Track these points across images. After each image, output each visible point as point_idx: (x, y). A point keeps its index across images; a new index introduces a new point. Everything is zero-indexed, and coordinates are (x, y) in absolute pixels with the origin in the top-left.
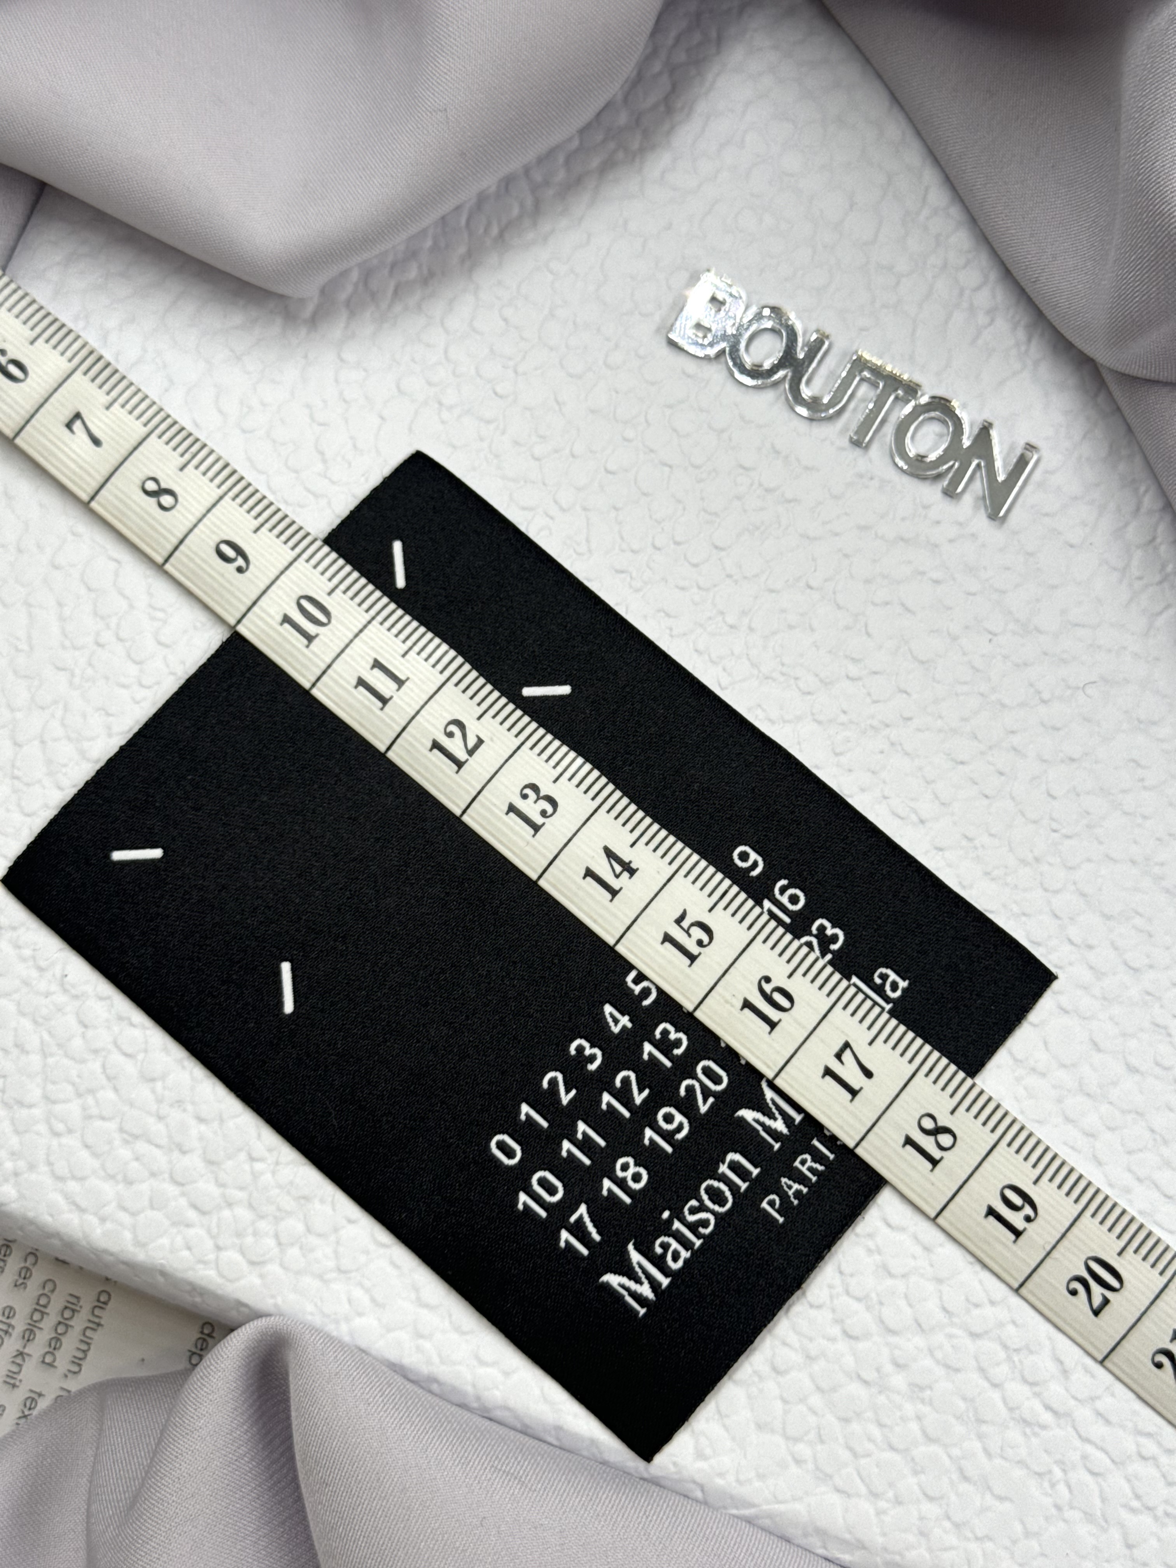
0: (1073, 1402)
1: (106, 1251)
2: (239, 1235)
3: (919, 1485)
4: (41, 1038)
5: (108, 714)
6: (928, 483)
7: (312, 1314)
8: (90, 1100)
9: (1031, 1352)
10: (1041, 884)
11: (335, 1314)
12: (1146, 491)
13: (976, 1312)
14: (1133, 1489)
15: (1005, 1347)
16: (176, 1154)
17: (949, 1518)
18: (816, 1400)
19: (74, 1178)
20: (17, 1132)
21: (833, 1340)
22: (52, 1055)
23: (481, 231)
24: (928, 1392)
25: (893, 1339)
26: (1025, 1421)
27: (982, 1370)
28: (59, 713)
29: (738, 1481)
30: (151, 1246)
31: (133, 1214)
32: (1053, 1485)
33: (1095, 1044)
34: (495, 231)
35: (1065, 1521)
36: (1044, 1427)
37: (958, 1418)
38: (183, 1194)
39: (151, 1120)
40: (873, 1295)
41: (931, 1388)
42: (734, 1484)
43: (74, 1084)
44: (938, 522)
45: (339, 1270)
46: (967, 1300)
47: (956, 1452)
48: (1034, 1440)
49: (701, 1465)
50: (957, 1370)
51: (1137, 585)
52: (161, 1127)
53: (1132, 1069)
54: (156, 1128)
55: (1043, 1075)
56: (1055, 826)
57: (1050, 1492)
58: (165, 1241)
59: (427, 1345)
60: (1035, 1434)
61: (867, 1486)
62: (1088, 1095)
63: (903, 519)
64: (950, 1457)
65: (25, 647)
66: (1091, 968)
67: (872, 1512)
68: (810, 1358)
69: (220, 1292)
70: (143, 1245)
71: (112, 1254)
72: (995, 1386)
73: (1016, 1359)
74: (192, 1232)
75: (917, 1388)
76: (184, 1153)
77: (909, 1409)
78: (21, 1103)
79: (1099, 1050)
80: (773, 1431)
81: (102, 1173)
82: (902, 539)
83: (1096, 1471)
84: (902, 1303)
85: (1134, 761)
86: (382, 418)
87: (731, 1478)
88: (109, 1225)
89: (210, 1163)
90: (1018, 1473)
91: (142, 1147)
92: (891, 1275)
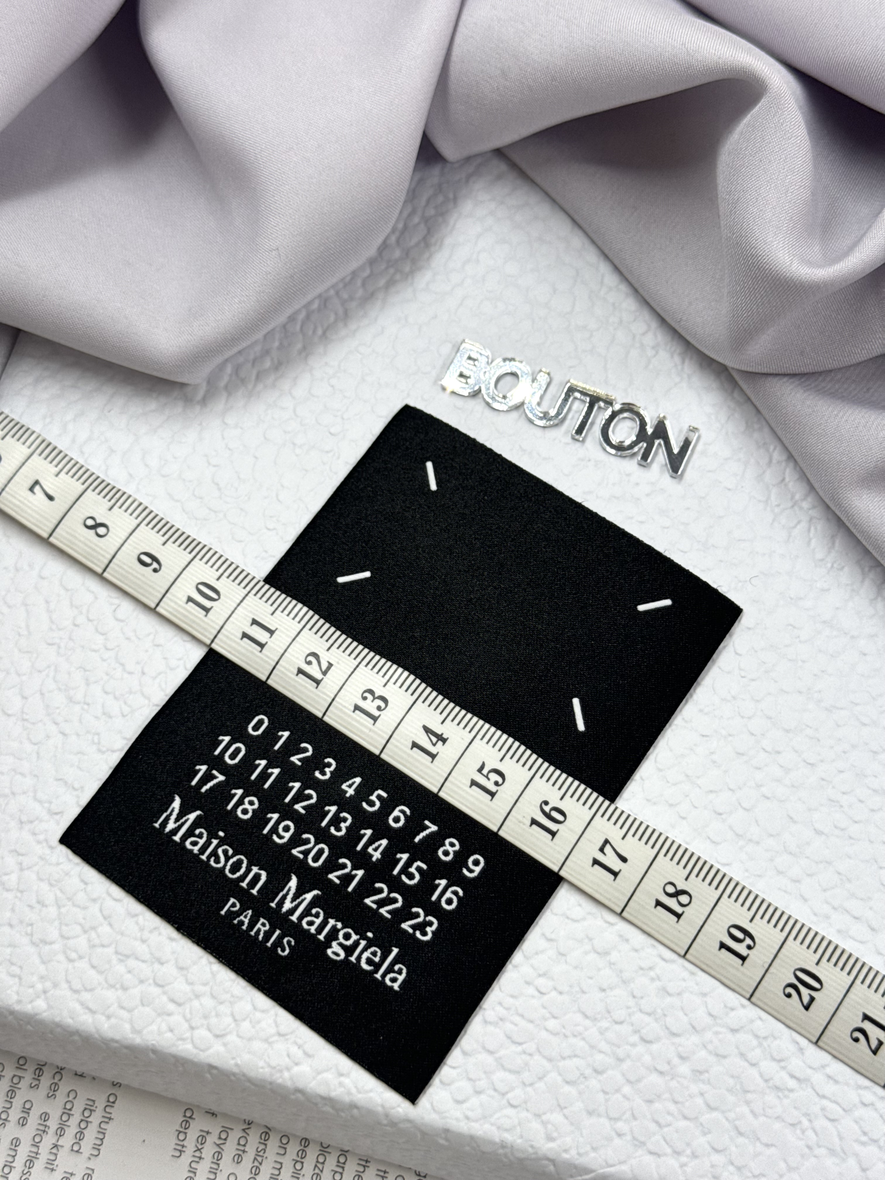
0: (809, 1071)
1: (113, 1040)
2: (205, 1017)
3: (709, 1143)
4: (56, 895)
5: (85, 670)
6: (627, 459)
7: (262, 1068)
8: (93, 935)
9: (775, 1038)
10: (739, 713)
11: (279, 1065)
12: (775, 449)
13: (732, 1014)
14: (860, 1127)
15: (757, 1037)
16: (157, 966)
17: (732, 1164)
18: (627, 1089)
19: (86, 990)
20: (44, 962)
21: (634, 1045)
22: (64, 906)
23: (310, 333)
24: (706, 1075)
25: (677, 1040)
26: (777, 1088)
27: (742, 1055)
28: (52, 674)
29: (579, 1154)
30: (145, 1032)
31: (130, 1011)
32: (803, 1132)
33: (791, 818)
34: (320, 332)
35: (815, 1156)
36: (791, 1091)
37: (730, 1090)
38: (165, 993)
39: (137, 943)
40: (659, 1011)
41: (707, 1071)
42: (576, 1157)
43: (80, 924)
44: (637, 484)
45: (279, 1034)
46: (725, 1006)
47: (731, 1115)
48: (786, 1101)
49: (551, 1145)
50: (724, 1057)
51: (777, 510)
52: (144, 946)
53: (819, 833)
54: (141, 949)
55: (758, 843)
56: (743, 674)
57: (801, 1136)
58: (154, 1027)
59: (346, 1081)
60: (786, 1097)
61: (671, 1146)
62: (791, 853)
63: (614, 484)
64: (727, 1119)
65: (25, 633)
66: (781, 766)
67: (676, 1165)
68: (620, 1060)
69: (196, 1060)
70: (139, 1032)
71: (117, 1042)
72: (753, 1065)
73: (765, 1044)
74: (173, 1020)
75: (698, 1073)
76: (162, 964)
77: (694, 1088)
78: (45, 942)
79: (795, 822)
80: (599, 1115)
81: (106, 986)
82: (615, 497)
83: (832, 1117)
84: (681, 1014)
85: (791, 625)
86: (256, 458)
87: (573, 1152)
88: (113, 1021)
89: (181, 969)
90: (777, 1126)
91: (132, 963)
92: (669, 994)
